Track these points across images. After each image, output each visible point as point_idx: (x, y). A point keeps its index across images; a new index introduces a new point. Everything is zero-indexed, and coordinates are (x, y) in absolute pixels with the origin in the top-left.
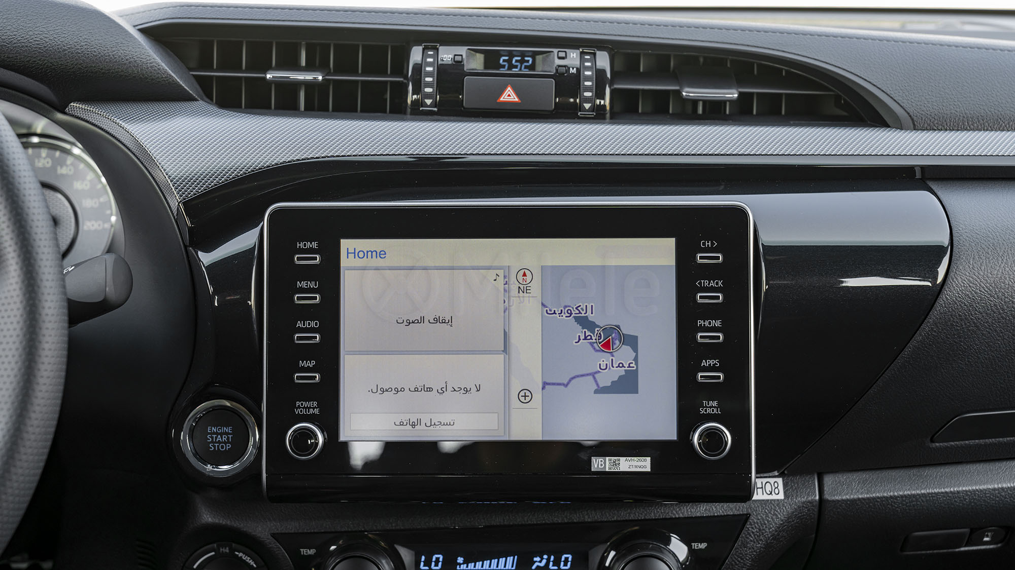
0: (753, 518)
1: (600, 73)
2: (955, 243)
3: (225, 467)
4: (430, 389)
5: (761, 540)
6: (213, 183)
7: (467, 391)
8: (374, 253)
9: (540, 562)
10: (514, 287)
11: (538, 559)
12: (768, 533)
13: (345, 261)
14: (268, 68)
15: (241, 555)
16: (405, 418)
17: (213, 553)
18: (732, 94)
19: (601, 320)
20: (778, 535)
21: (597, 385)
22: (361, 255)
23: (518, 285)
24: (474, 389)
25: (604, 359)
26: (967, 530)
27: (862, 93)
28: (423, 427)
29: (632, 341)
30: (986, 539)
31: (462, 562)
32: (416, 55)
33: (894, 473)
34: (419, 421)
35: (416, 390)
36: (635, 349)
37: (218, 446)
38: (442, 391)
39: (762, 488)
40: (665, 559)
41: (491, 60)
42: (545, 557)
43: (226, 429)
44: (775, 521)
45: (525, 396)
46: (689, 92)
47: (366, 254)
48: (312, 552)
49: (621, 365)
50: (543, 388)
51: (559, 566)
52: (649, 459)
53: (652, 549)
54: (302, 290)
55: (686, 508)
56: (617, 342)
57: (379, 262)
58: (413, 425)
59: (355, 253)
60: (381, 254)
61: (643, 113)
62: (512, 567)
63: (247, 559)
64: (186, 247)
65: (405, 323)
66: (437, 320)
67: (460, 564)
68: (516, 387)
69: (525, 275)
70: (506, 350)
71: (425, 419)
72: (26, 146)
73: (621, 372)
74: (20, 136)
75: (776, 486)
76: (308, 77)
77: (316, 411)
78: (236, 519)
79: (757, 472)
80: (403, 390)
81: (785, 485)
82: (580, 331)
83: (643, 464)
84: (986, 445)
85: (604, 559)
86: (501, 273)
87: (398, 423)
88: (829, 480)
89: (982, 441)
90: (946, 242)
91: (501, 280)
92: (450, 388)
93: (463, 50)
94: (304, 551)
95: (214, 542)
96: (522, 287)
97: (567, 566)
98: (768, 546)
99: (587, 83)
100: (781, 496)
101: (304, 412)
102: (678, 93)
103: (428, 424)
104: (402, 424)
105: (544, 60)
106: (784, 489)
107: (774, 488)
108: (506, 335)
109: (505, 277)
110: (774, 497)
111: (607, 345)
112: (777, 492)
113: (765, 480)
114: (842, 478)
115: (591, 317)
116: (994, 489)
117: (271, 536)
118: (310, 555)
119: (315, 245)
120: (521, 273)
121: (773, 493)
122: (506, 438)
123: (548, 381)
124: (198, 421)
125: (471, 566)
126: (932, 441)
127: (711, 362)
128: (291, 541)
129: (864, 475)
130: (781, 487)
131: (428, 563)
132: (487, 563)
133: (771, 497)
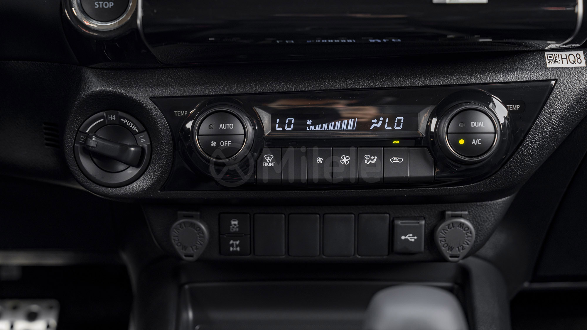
0: (559, 83)
5: (566, 102)
9: (377, 123)
11: (375, 121)
12: (572, 95)
15: (125, 121)
17: (103, 120)
20: (581, 98)
31: (310, 124)
37: (102, 4)
39: (566, 58)
42: (381, 119)
44: (578, 85)
51: (393, 127)
55: (502, 74)
62: (353, 127)
63: (130, 125)
67: (309, 126)
75: (578, 56)
78: (121, 86)
95: (103, 111)
97: (400, 127)
98: (571, 108)
100: (583, 65)
106: (585, 60)
107: (576, 58)
110: (577, 65)
112: (579, 62)
113: (568, 53)
117: (150, 99)
118: (182, 116)
121: (576, 62)
125: (318, 127)
130: (582, 57)
131: (282, 124)
132: (332, 125)
133: (574, 65)
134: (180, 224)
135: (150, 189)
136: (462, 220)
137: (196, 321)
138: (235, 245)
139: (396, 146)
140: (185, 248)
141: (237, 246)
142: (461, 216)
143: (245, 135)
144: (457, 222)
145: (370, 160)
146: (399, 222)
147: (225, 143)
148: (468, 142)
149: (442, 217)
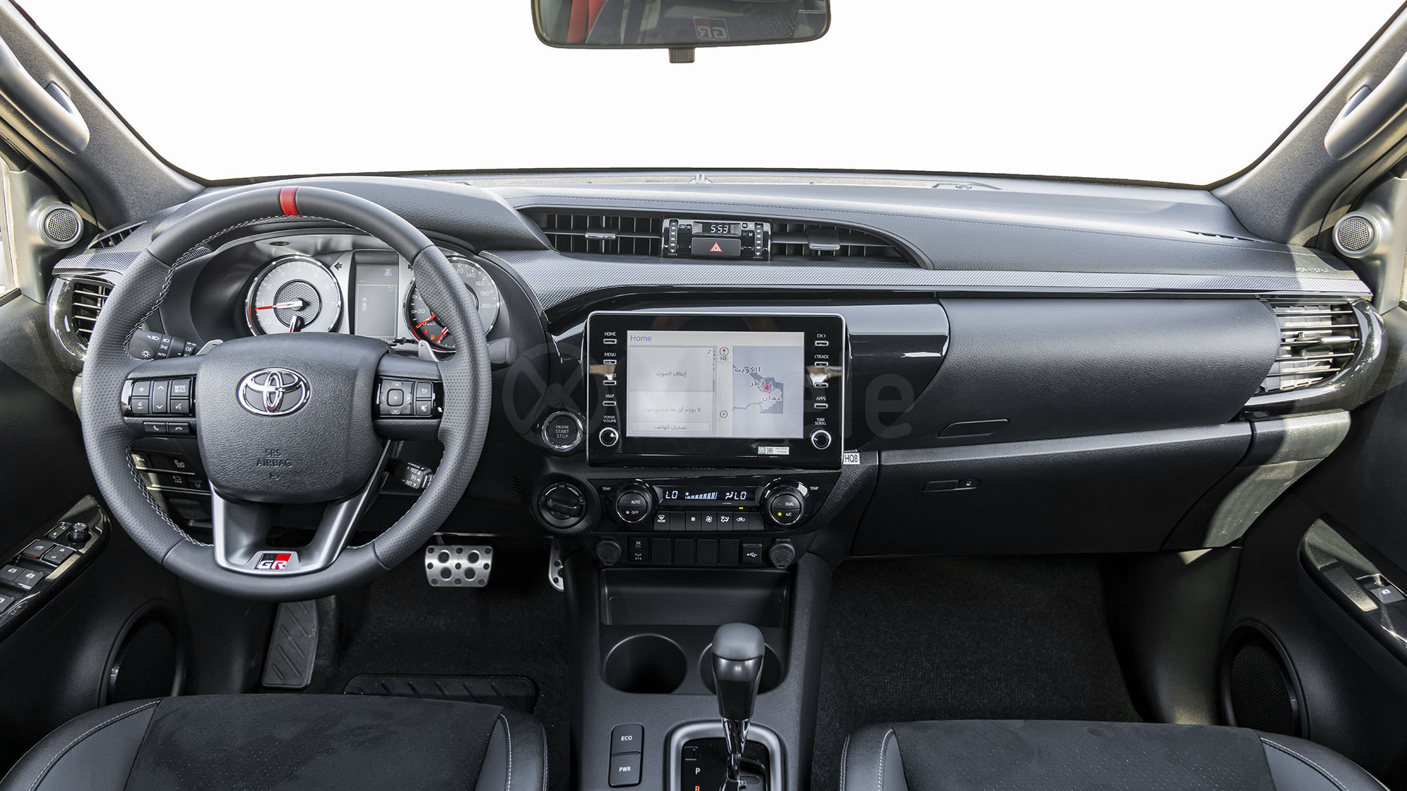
0: (843, 474)
1: (765, 233)
2: (952, 334)
3: (566, 447)
4: (674, 410)
5: (847, 486)
6: (560, 300)
7: (693, 411)
8: (645, 338)
10: (718, 357)
11: (728, 494)
12: (851, 482)
13: (629, 342)
14: (585, 230)
15: (571, 489)
16: (661, 425)
17: (557, 488)
18: (836, 247)
19: (764, 374)
20: (857, 483)
21: (762, 408)
22: (637, 339)
23: (721, 356)
24: (697, 410)
25: (765, 395)
26: (957, 481)
27: (908, 250)
28: (670, 429)
29: (779, 386)
30: (968, 485)
32: (666, 223)
33: (918, 451)
34: (668, 427)
35: (666, 411)
36: (782, 391)
37: (561, 436)
38: (680, 411)
39: (848, 458)
40: (796, 495)
41: (707, 227)
42: (732, 493)
43: (566, 427)
44: (855, 476)
45: (724, 414)
46: (813, 246)
47: (640, 339)
48: (608, 489)
49: (774, 399)
50: (733, 410)
51: (739, 498)
52: (788, 448)
53: (790, 491)
54: (607, 359)
55: (807, 470)
56: (772, 387)
57: (647, 343)
58: (665, 429)
59: (635, 338)
60: (649, 339)
61: (789, 255)
62: (715, 498)
63: (574, 491)
64: (545, 332)
65: (661, 375)
66: (678, 374)
68: (719, 410)
69: (724, 350)
70: (714, 390)
71: (671, 425)
72: (451, 261)
73: (775, 402)
74: (447, 257)
75: (856, 457)
76: (606, 236)
77: (614, 420)
78: (569, 471)
79: (845, 450)
80: (659, 410)
81: (860, 457)
82: (752, 380)
83: (785, 451)
84: (968, 437)
85: (764, 494)
86: (712, 349)
88: (884, 454)
89: (965, 436)
90: (947, 333)
91: (712, 353)
92: (684, 410)
93: (691, 222)
94: (604, 488)
95: (558, 483)
96: (723, 357)
97: (744, 498)
98: (851, 489)
99: (758, 242)
100: (858, 463)
101: (608, 421)
102: (807, 246)
103: (673, 428)
104: (659, 428)
105: (735, 227)
106: (860, 459)
107: (854, 458)
108: (714, 382)
109: (714, 352)
110: (854, 463)
111: (767, 388)
112: (856, 461)
113: (850, 454)
114: (891, 453)
115: (759, 373)
116: (972, 460)
117: (587, 480)
118: (608, 491)
119: (614, 334)
120: (722, 350)
121: (854, 461)
122: (713, 436)
123: (736, 406)
124: (550, 422)
125: (693, 497)
126: (939, 436)
127: (822, 398)
128: (598, 484)
129: (903, 452)
130: (858, 458)
131: (670, 495)
132: (701, 495)
133: (853, 463)
134: (603, 544)
135: (585, 531)
136: (787, 545)
137: (610, 594)
138: (638, 556)
139: (741, 510)
140: (606, 558)
141: (640, 557)
142: (785, 542)
143: (647, 506)
144: (783, 546)
145: (725, 519)
146: (745, 545)
147: (634, 512)
148: (784, 514)
149: (773, 543)
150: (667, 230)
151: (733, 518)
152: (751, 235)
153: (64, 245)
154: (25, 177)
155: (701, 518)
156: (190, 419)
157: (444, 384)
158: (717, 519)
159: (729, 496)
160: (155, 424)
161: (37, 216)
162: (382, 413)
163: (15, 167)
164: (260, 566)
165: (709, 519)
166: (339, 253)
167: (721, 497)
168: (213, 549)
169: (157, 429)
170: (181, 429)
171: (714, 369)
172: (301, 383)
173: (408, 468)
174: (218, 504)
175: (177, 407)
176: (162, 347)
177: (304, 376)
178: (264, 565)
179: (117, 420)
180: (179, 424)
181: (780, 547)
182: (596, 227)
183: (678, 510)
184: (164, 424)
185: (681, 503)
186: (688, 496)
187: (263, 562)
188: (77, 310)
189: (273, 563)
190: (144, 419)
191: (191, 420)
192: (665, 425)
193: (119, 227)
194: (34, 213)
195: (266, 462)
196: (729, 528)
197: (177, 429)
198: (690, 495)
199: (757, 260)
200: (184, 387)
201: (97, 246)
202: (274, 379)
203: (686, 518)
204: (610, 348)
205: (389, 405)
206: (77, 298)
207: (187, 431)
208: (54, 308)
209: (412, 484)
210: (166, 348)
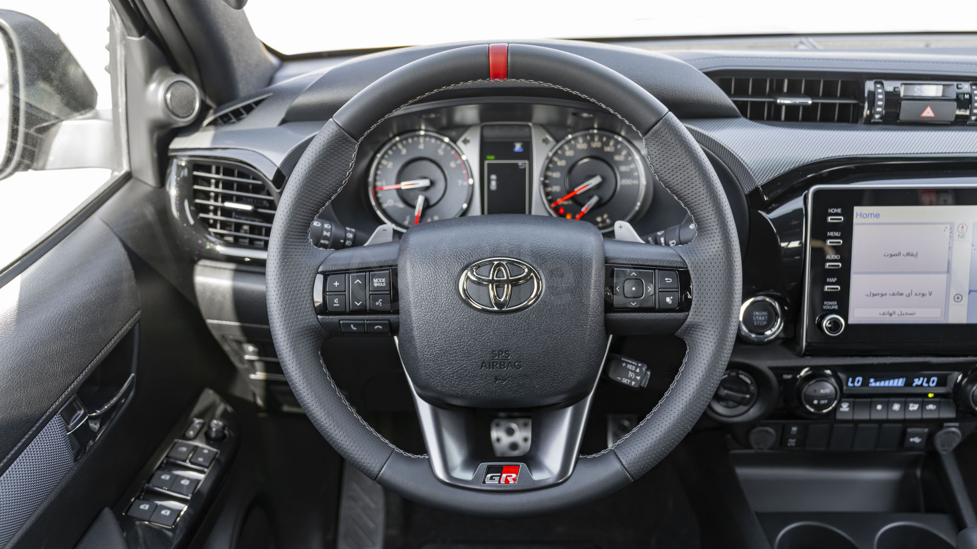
3: (765, 335)
4: (902, 294)
7: (923, 295)
8: (873, 215)
10: (956, 234)
13: (856, 220)
16: (886, 310)
22: (865, 216)
23: (958, 233)
24: (928, 294)
28: (896, 315)
32: (870, 85)
34: (894, 313)
35: (894, 295)
38: (909, 295)
43: (764, 313)
45: (958, 298)
47: (867, 216)
48: (790, 376)
50: (969, 293)
54: (831, 238)
57: (876, 220)
58: (891, 315)
59: (861, 215)
60: (877, 216)
65: (889, 256)
66: (908, 254)
68: (953, 293)
69: (963, 227)
70: (948, 271)
71: (898, 311)
77: (836, 307)
80: (885, 294)
85: (957, 379)
86: (948, 226)
87: (882, 313)
91: (948, 231)
92: (913, 294)
93: (897, 84)
94: (785, 376)
96: (960, 235)
99: (976, 105)
101: (829, 307)
103: (900, 314)
104: (884, 314)
108: (949, 263)
109: (951, 229)
119: (839, 211)
120: (961, 226)
123: (972, 289)
124: (747, 309)
128: (778, 371)
150: (872, 94)
151: (923, 406)
152: (967, 96)
153: (182, 122)
154: (144, 45)
155: (888, 406)
156: (390, 316)
157: (691, 272)
158: (905, 406)
159: (917, 382)
160: (352, 322)
161: (156, 90)
162: (615, 306)
163: (135, 32)
164: (488, 482)
165: (896, 407)
166: (464, 127)
167: (909, 384)
168: (429, 461)
169: (355, 329)
170: (380, 327)
171: (949, 248)
172: (532, 274)
173: (624, 364)
174: (424, 409)
175: (377, 303)
176: (325, 233)
177: (535, 265)
178: (491, 478)
179: (312, 319)
180: (378, 323)
181: (948, 432)
182: (793, 92)
183: (860, 398)
184: (362, 322)
185: (865, 390)
186: (873, 383)
187: (489, 476)
188: (197, 194)
189: (501, 477)
190: (340, 317)
191: (392, 317)
192: (891, 311)
193: (230, 104)
194: (153, 86)
195: (491, 365)
196: (918, 416)
197: (376, 327)
198: (875, 381)
199: (970, 125)
200: (384, 280)
201: (213, 123)
202: (500, 270)
203: (871, 406)
204: (834, 227)
205: (626, 297)
206: (196, 180)
207: (387, 330)
208: (173, 191)
209: (631, 383)
210: (328, 234)
